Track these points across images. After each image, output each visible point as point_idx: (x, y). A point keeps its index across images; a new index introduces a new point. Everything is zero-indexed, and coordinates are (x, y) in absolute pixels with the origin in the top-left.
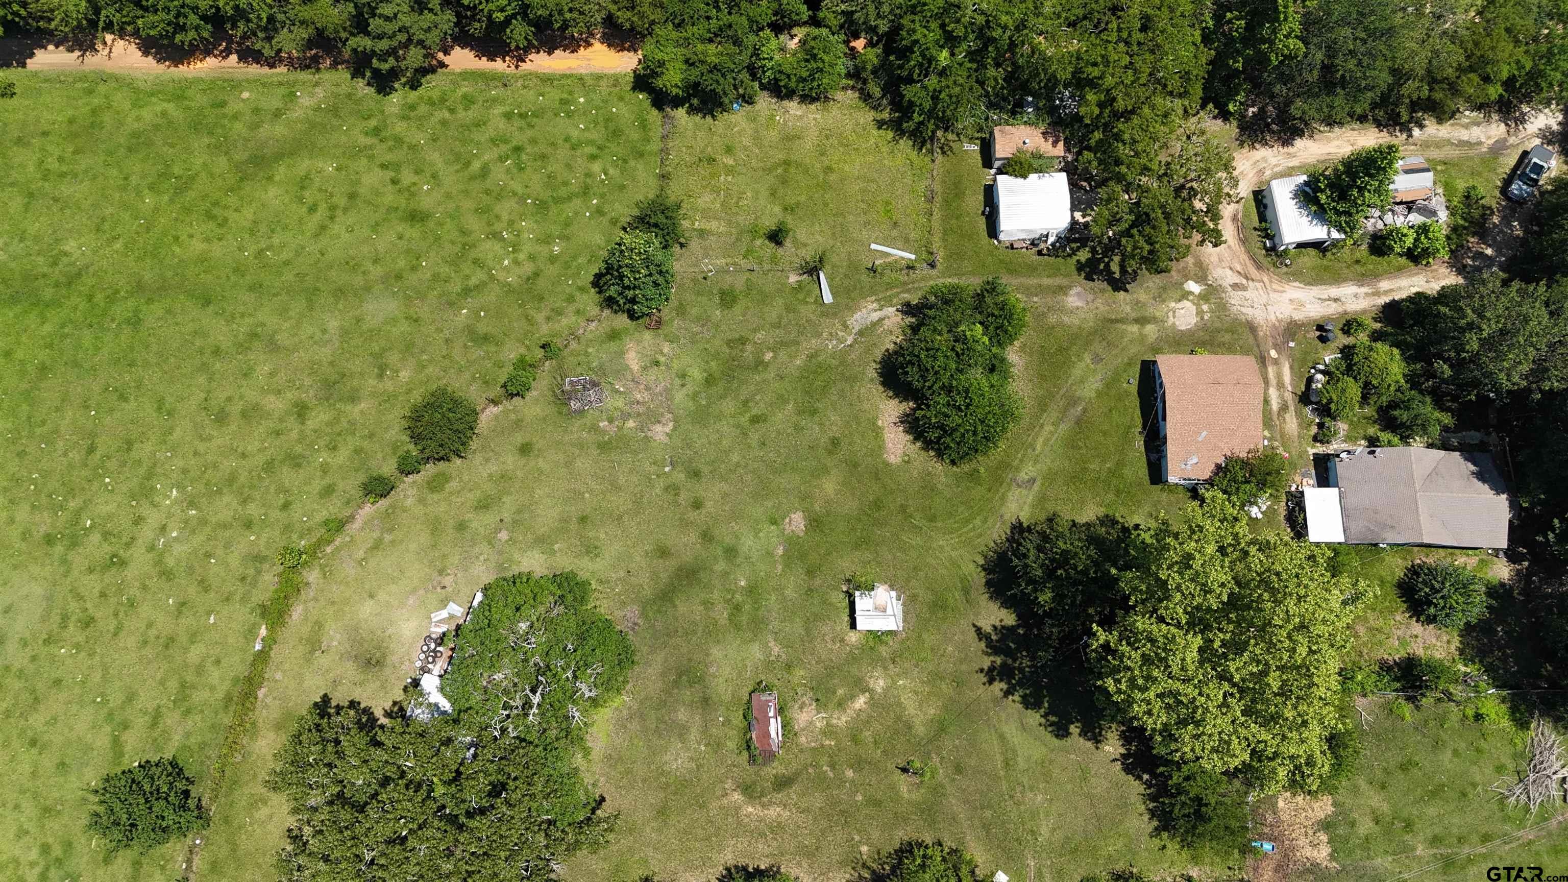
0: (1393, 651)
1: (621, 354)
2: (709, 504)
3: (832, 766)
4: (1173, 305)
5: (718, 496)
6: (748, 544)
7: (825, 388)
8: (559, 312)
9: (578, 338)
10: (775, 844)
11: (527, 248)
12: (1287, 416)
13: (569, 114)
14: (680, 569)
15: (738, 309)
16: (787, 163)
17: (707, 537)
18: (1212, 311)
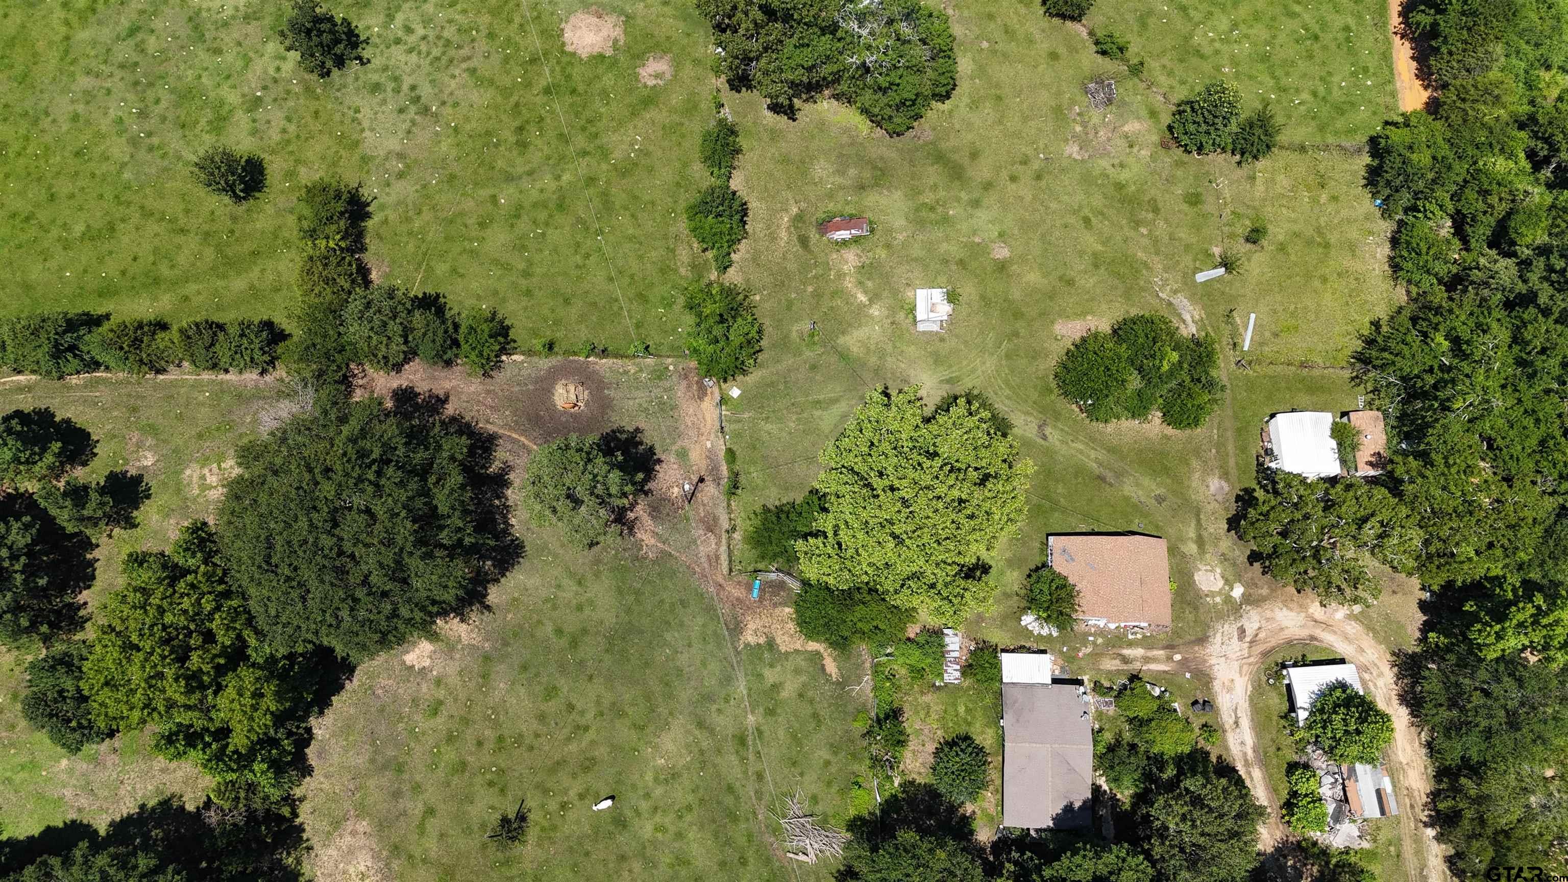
0: (911, 723)
1: (1138, 118)
2: (1014, 186)
3: (815, 277)
4: (1218, 570)
5: (1021, 193)
6: (982, 216)
7: (1118, 275)
8: (1171, 74)
9: (1149, 87)
10: (762, 235)
11: (1225, 48)
12: (1117, 662)
13: (1354, 74)
14: (961, 167)
15: (1185, 207)
16: (1327, 246)
17: (988, 186)
18: (1215, 605)
